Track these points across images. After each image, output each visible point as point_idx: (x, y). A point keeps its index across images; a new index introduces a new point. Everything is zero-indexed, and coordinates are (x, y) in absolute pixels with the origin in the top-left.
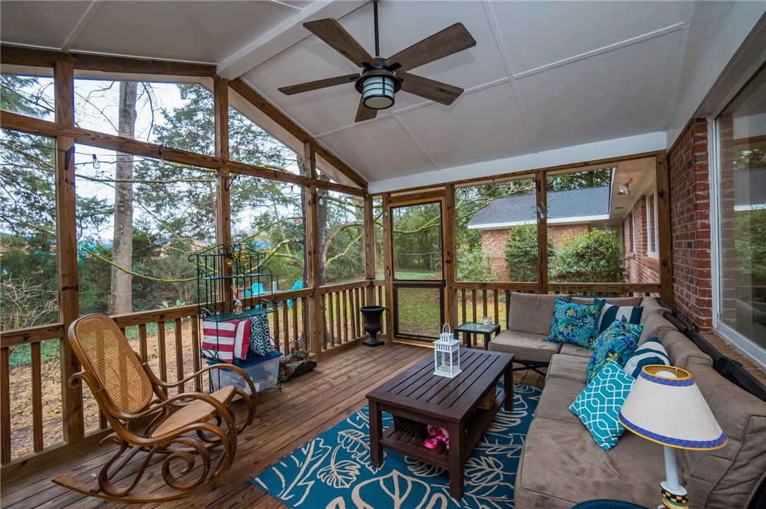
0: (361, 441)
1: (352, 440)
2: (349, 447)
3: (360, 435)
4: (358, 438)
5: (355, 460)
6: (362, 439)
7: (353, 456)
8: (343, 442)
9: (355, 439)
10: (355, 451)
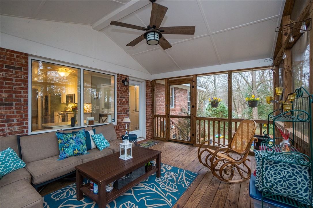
0: (166, 186)
1: (170, 186)
2: (171, 183)
3: (167, 189)
4: (167, 187)
5: (167, 179)
6: (166, 187)
7: (168, 180)
8: (174, 186)
9: (169, 187)
10: (168, 182)
